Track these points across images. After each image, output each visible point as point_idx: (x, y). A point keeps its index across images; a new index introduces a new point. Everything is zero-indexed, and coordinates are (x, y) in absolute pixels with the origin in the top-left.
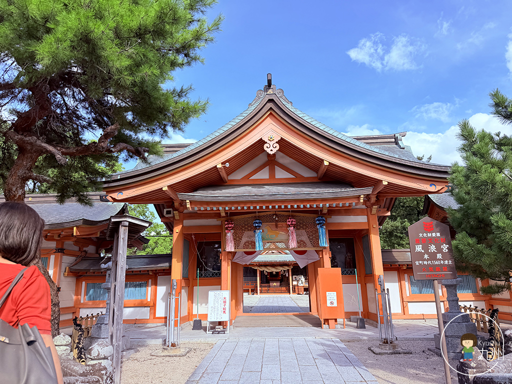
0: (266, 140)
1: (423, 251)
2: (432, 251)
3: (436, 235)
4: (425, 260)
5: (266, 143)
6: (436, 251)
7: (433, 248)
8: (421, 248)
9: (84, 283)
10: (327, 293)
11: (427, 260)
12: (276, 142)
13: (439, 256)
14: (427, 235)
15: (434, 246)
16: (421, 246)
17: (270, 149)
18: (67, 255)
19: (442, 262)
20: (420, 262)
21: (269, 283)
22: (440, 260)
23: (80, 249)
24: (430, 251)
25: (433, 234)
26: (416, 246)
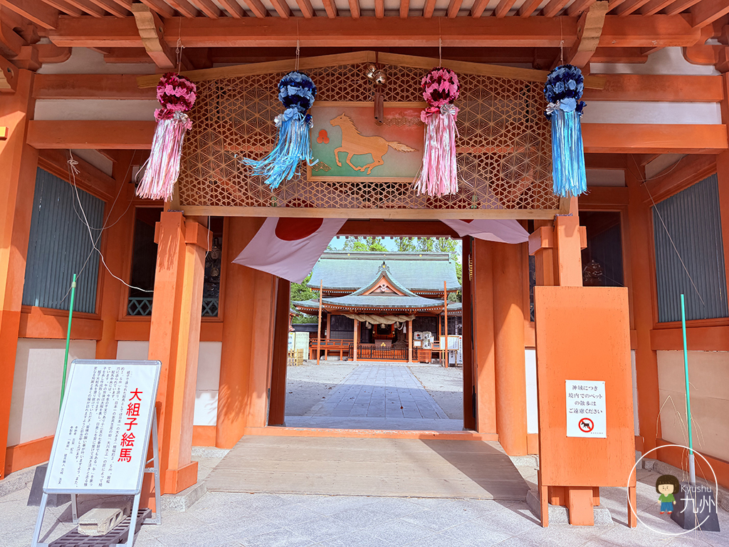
10: (570, 384)
21: (374, 343)
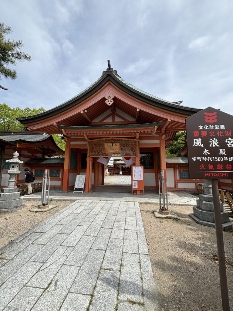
0: (107, 98)
1: (202, 146)
2: (214, 146)
3: (220, 127)
4: (204, 156)
5: (107, 99)
6: (218, 146)
7: (215, 142)
8: (200, 142)
9: (34, 169)
11: (207, 156)
12: (112, 99)
13: (222, 152)
14: (209, 127)
15: (217, 140)
16: (200, 139)
17: (109, 103)
18: (23, 157)
19: (226, 159)
20: (199, 158)
22: (223, 156)
23: (32, 155)
24: (211, 146)
25: (216, 126)
26: (194, 140)
